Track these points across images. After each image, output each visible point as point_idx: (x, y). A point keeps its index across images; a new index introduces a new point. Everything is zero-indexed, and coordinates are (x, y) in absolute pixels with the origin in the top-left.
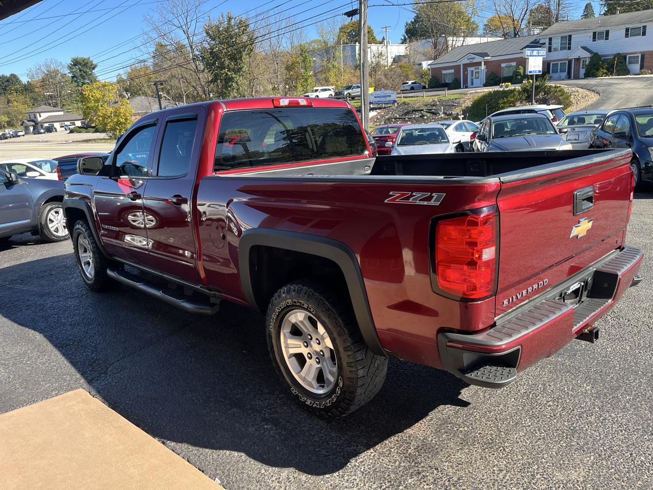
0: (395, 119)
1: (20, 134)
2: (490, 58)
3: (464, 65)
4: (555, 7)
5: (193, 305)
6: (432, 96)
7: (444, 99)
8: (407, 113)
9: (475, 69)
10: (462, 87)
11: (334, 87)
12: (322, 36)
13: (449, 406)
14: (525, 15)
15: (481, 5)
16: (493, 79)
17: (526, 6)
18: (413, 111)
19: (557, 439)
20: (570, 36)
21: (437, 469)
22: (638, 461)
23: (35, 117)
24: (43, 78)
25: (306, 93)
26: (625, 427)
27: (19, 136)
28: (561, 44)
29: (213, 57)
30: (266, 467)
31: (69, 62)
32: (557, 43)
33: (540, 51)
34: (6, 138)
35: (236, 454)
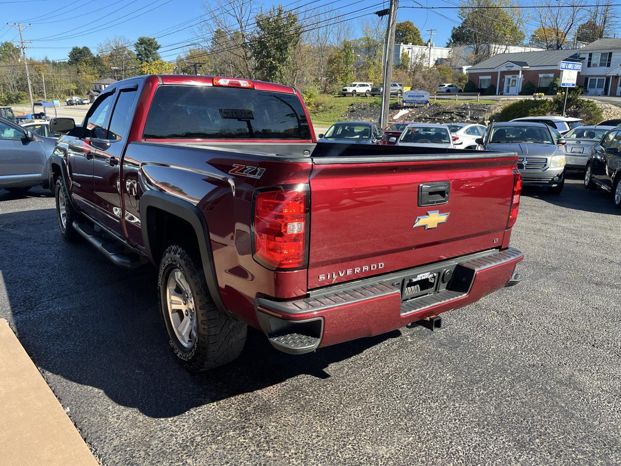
0: (425, 118)
1: (85, 102)
2: (528, 67)
3: (501, 72)
4: (601, 24)
5: (118, 258)
6: (464, 100)
7: (475, 103)
8: (438, 114)
9: (513, 77)
10: (497, 94)
11: (372, 83)
12: (366, 34)
13: (309, 376)
14: (569, 29)
15: (527, 15)
16: (528, 89)
17: (572, 20)
18: (444, 112)
19: (389, 418)
20: (611, 54)
21: (261, 427)
22: (453, 450)
23: (100, 88)
24: (111, 53)
25: (344, 87)
26: (461, 417)
27: (84, 104)
28: (601, 60)
29: (261, 47)
30: (114, 404)
31: (137, 41)
32: (596, 59)
33: (575, 65)
34: (72, 105)
35: (96, 390)
